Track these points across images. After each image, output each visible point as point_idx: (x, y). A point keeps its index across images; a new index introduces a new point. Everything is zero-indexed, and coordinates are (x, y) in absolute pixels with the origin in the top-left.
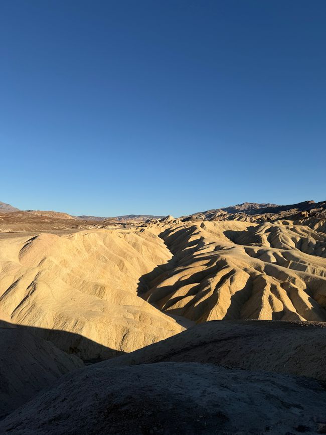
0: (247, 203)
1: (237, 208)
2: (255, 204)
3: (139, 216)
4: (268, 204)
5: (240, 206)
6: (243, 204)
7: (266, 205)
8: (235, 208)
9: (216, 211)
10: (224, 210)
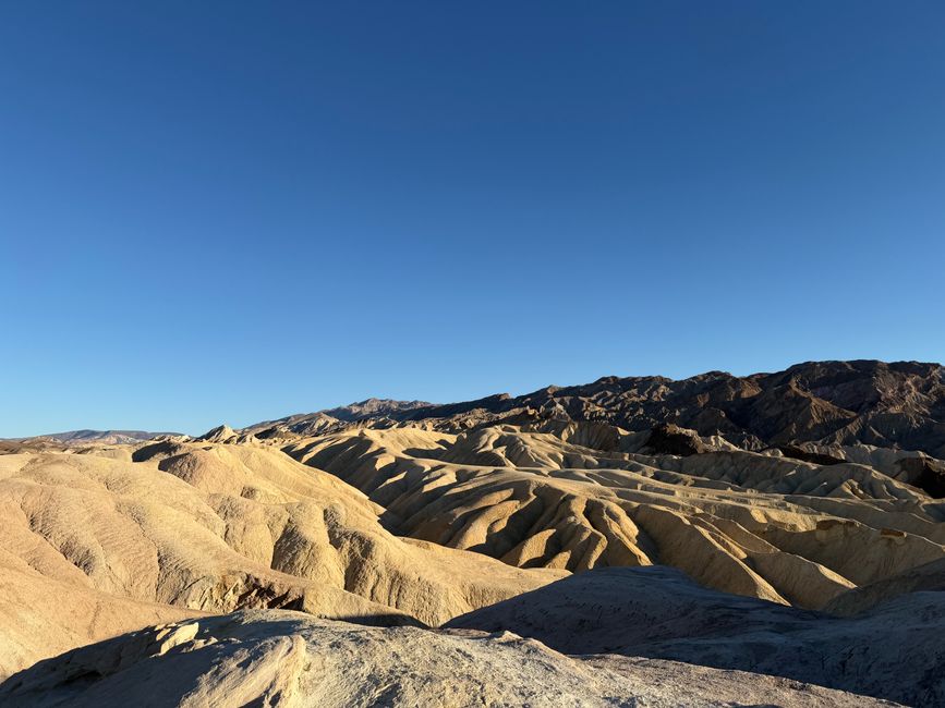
0: (375, 400)
1: (355, 410)
2: (391, 402)
3: (107, 433)
4: (416, 402)
5: (361, 405)
6: (366, 402)
7: (411, 404)
8: (351, 411)
9: (313, 418)
10: (330, 413)
